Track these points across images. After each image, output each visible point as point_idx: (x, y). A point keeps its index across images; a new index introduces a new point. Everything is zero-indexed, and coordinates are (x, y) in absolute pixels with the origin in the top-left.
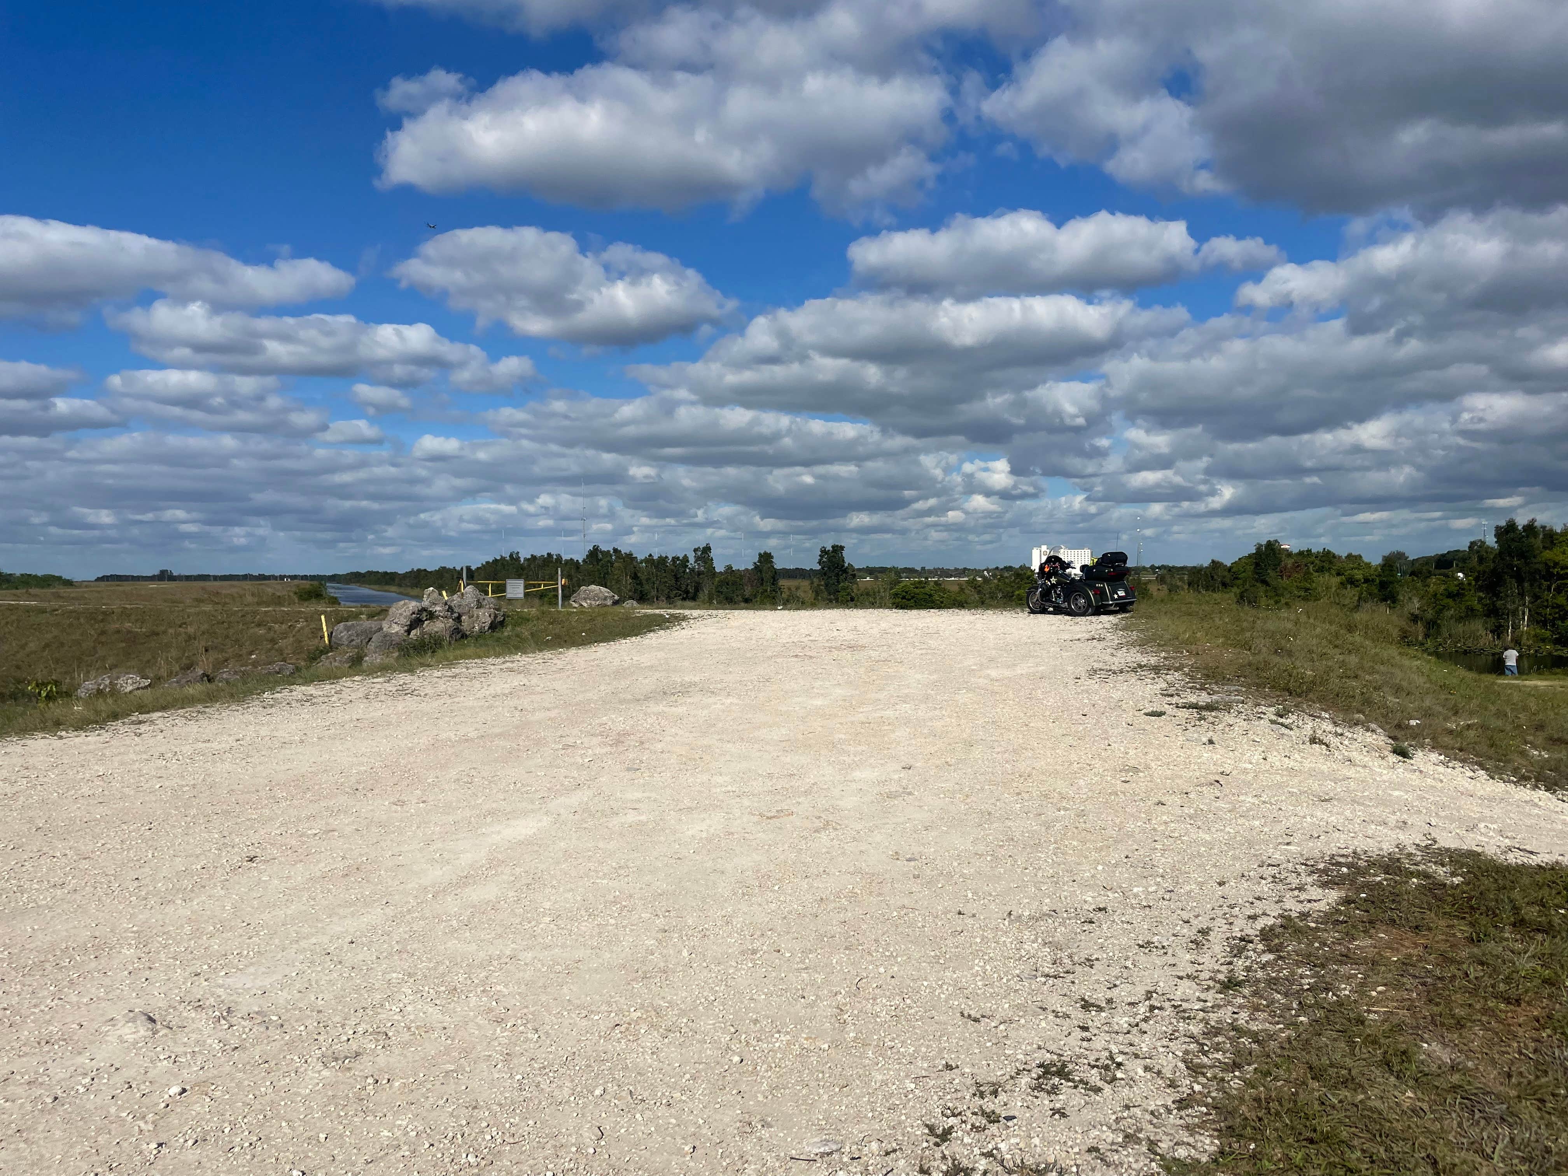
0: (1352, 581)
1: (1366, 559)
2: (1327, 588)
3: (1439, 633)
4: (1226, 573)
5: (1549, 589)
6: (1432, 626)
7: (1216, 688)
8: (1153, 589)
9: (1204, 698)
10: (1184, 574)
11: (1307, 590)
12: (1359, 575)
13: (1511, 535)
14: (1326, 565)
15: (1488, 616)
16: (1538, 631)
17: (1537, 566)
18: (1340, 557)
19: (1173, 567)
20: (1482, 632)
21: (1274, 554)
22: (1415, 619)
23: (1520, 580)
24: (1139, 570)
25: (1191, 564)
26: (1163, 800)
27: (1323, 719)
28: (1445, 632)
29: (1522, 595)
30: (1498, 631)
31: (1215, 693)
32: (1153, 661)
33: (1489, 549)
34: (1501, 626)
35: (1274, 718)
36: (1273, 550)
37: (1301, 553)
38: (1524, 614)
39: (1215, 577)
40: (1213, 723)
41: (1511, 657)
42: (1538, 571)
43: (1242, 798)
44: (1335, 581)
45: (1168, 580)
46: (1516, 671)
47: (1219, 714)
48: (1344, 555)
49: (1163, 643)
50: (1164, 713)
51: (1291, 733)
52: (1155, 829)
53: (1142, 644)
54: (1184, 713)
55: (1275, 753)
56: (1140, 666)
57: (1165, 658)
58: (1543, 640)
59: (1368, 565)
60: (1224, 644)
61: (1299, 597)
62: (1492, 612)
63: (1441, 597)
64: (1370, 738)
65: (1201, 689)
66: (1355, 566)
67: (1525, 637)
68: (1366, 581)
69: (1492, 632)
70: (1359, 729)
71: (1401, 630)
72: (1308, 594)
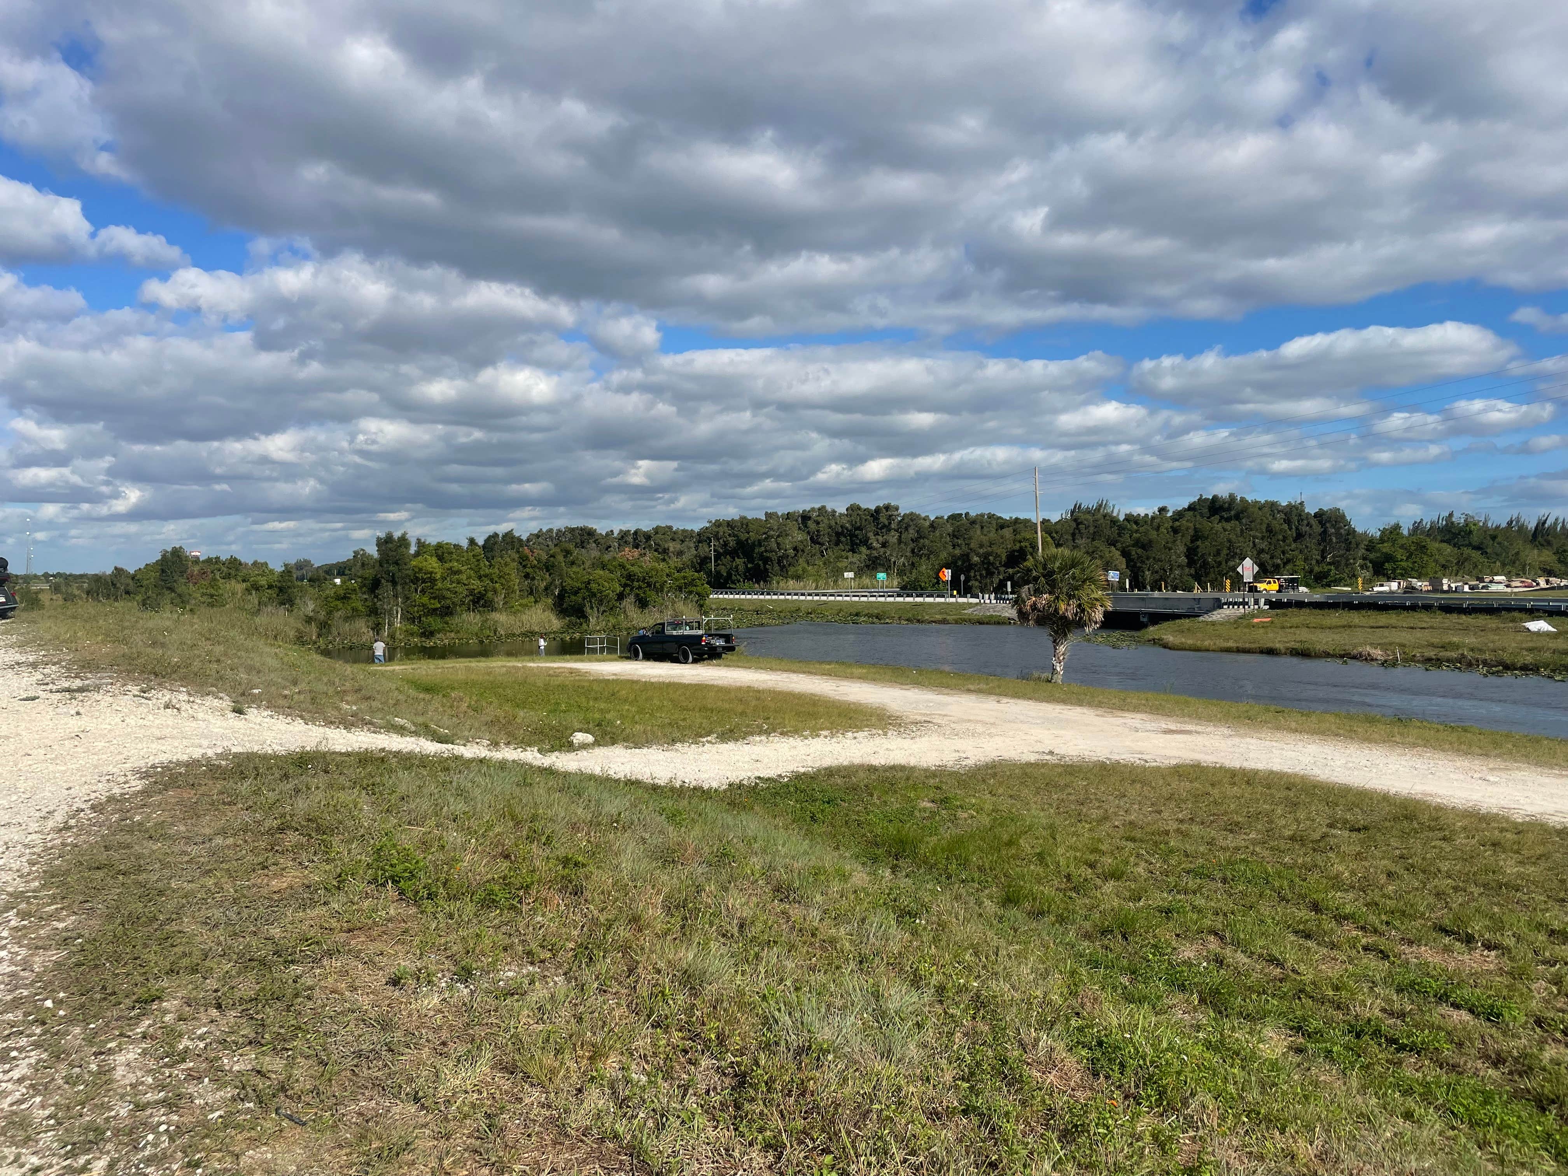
0: (256, 587)
1: (271, 567)
2: (233, 594)
3: (329, 632)
4: (131, 582)
5: (416, 590)
6: (324, 627)
7: (89, 675)
8: (45, 598)
9: (78, 683)
10: (84, 582)
11: (212, 596)
12: (263, 582)
13: (390, 545)
14: (233, 572)
15: (369, 616)
16: (408, 627)
17: (407, 572)
18: (246, 564)
19: (70, 575)
20: (365, 630)
21: (181, 561)
22: (309, 620)
23: (394, 583)
24: (28, 579)
25: (91, 571)
26: (30, 752)
27: (180, 692)
28: (334, 631)
29: (396, 596)
30: (377, 628)
31: (87, 679)
32: (31, 659)
33: (370, 557)
34: (379, 624)
35: (138, 693)
36: (178, 556)
37: (209, 561)
38: (397, 613)
39: (118, 585)
40: (82, 701)
41: (379, 648)
42: (408, 576)
43: (96, 744)
44: (240, 587)
45: (64, 589)
46: (382, 659)
47: (89, 694)
48: (250, 562)
49: (43, 643)
50: (38, 698)
51: (150, 702)
52: (20, 770)
53: (21, 646)
54: (59, 696)
55: (133, 717)
56: (18, 664)
57: (44, 656)
58: (412, 634)
59: (272, 572)
60: (103, 641)
61: (204, 603)
62: (374, 611)
63: (331, 600)
64: (216, 703)
65: (76, 677)
66: (260, 572)
67: (398, 633)
68: (270, 587)
69: (373, 629)
70: (210, 698)
71: (298, 630)
72: (214, 601)
